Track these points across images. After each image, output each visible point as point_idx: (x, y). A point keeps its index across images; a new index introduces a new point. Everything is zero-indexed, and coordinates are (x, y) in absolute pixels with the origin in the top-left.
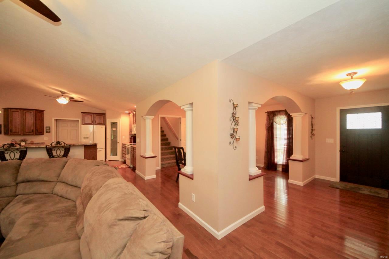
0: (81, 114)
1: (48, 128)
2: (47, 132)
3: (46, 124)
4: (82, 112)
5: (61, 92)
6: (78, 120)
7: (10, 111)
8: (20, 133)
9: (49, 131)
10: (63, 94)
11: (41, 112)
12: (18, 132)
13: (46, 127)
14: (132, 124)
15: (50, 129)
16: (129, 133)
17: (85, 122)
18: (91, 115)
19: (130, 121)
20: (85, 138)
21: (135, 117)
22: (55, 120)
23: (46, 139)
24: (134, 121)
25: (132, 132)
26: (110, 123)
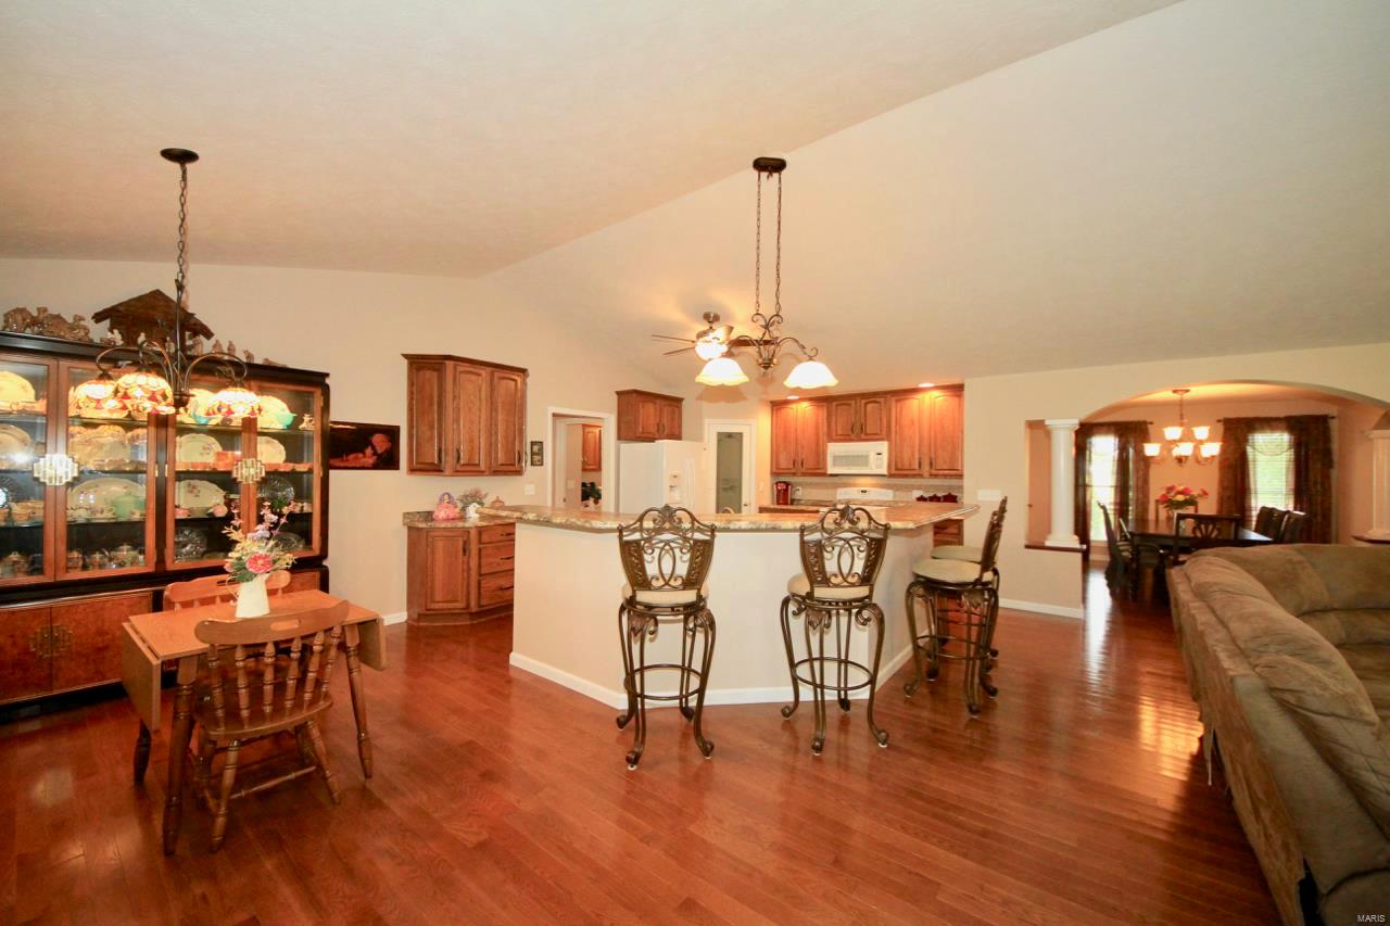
0: (616, 396)
1: (536, 448)
2: (532, 464)
3: (531, 436)
4: (619, 393)
7: (454, 368)
8: (482, 467)
9: (538, 458)
11: (524, 375)
12: (477, 462)
13: (533, 443)
14: (825, 438)
15: (541, 453)
16: (774, 470)
17: (643, 428)
18: (655, 403)
19: (796, 430)
20: (671, 487)
21: (843, 418)
22: (554, 415)
23: (530, 490)
24: (840, 432)
25: (825, 467)
26: (716, 434)
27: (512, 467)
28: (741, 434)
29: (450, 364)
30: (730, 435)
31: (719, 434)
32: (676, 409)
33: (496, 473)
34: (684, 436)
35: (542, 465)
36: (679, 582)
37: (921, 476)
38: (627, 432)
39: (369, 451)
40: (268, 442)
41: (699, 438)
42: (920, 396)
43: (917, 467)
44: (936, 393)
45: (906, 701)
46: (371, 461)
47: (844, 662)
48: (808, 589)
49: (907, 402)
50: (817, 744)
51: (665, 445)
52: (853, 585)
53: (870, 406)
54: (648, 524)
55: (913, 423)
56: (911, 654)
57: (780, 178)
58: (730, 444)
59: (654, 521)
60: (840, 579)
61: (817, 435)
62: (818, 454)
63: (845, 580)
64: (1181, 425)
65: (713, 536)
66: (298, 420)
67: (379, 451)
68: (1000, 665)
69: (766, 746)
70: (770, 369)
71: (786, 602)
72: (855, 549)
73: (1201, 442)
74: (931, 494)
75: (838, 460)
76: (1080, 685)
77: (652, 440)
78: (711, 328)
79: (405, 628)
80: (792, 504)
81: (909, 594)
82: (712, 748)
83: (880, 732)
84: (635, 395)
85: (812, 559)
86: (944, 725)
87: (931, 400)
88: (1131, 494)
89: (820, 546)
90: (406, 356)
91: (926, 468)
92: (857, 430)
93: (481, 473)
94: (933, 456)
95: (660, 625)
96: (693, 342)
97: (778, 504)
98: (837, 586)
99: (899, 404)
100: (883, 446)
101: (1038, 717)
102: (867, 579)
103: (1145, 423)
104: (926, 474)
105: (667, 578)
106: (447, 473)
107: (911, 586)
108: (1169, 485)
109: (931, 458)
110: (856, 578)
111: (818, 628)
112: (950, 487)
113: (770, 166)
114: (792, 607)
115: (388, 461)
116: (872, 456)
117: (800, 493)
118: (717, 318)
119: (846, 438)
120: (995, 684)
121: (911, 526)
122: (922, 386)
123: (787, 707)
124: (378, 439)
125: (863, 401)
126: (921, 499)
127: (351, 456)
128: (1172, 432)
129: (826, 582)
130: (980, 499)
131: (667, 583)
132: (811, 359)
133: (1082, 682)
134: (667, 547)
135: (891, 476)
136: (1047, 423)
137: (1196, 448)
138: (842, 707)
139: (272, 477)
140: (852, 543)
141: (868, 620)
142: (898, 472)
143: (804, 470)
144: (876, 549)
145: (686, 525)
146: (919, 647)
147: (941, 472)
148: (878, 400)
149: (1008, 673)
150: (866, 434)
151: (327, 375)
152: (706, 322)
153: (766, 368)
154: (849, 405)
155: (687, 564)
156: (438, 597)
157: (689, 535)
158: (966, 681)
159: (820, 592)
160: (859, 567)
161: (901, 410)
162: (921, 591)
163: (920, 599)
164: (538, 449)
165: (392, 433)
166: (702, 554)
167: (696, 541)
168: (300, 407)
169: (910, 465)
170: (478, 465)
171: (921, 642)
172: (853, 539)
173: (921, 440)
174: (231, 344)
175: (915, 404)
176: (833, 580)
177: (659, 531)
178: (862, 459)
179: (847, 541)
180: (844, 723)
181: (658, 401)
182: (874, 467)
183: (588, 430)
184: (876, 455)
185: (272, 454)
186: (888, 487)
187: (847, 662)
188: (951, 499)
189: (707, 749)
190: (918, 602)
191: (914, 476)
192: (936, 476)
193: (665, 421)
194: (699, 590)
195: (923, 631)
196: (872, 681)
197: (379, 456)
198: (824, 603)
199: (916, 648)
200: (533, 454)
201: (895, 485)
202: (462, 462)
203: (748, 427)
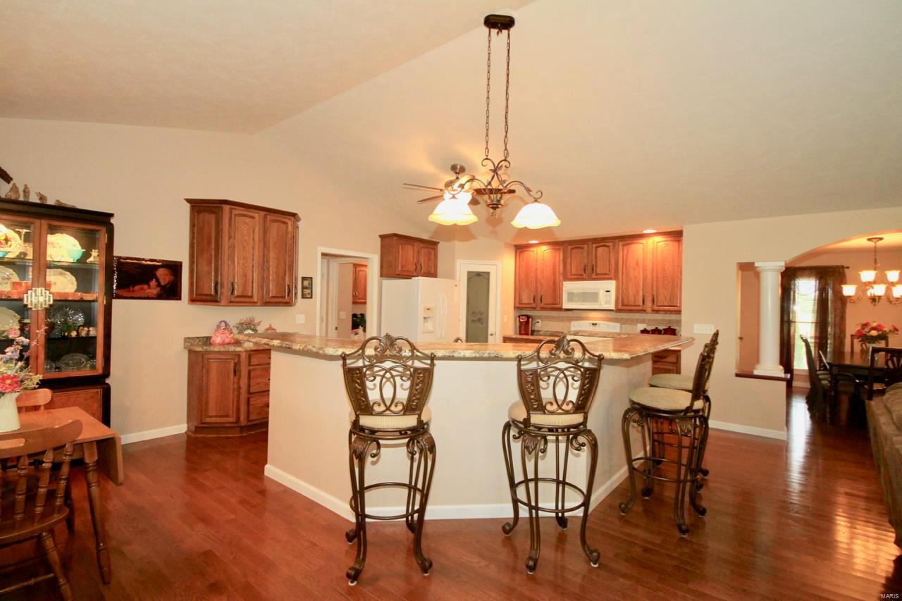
0: (379, 239)
1: (306, 283)
2: (303, 296)
3: (302, 272)
4: (382, 237)
7: (231, 212)
8: (255, 298)
9: (308, 292)
11: (295, 220)
12: (250, 294)
13: (304, 279)
14: (561, 278)
15: (311, 287)
16: (517, 305)
17: (402, 266)
18: (413, 246)
19: (536, 270)
20: (425, 318)
21: (577, 260)
22: (324, 255)
23: (300, 319)
24: (574, 272)
25: (561, 302)
26: (466, 274)
27: (283, 299)
28: (488, 273)
29: (226, 208)
30: (478, 274)
31: (469, 273)
32: (433, 251)
33: (267, 304)
34: (438, 275)
35: (311, 297)
36: (400, 407)
37: (644, 311)
38: (390, 270)
39: (153, 283)
40: (61, 274)
41: (451, 275)
42: (644, 241)
43: (641, 304)
44: (658, 239)
45: (621, 518)
46: (155, 291)
47: (561, 483)
48: (524, 415)
49: (633, 246)
50: (531, 563)
51: (421, 281)
52: (567, 412)
53: (600, 250)
54: (370, 351)
55: (637, 264)
56: (627, 474)
57: (509, 34)
58: (478, 282)
59: (376, 349)
60: (555, 407)
61: (554, 273)
62: (554, 290)
63: (560, 407)
64: (875, 269)
65: (432, 365)
66: (86, 255)
67: (163, 284)
68: (711, 485)
69: (483, 563)
70: (498, 210)
71: (507, 427)
72: (570, 379)
73: (893, 284)
74: (654, 328)
75: (571, 297)
76: (784, 506)
77: (409, 277)
78: (457, 178)
79: (185, 439)
80: (532, 334)
81: (626, 419)
82: (431, 565)
83: (592, 552)
84: (395, 238)
85: (529, 387)
86: (654, 544)
87: (654, 245)
88: (829, 329)
89: (536, 376)
90: (188, 201)
91: (649, 304)
92: (589, 268)
93: (253, 304)
94: (655, 293)
95: (382, 449)
96: (441, 190)
97: (520, 334)
98: (552, 413)
99: (625, 248)
100: (611, 285)
101: (744, 537)
102: (582, 406)
103: (843, 267)
104: (649, 310)
105: (388, 404)
106: (223, 302)
107: (626, 412)
108: (865, 322)
109: (653, 296)
110: (571, 406)
111: (533, 453)
112: (670, 321)
113: (500, 23)
114: (513, 432)
115: (171, 292)
116: (602, 293)
117: (539, 325)
118: (462, 170)
119: (580, 278)
120: (704, 504)
121: (626, 356)
122: (645, 232)
123: (508, 524)
124: (161, 273)
125: (594, 245)
126: (644, 331)
127: (137, 288)
128: (867, 275)
129: (542, 409)
130: (695, 332)
131: (388, 409)
132: (536, 201)
133: (784, 502)
134: (388, 375)
135: (618, 310)
136: (756, 265)
137: (888, 290)
138: (560, 525)
139: (61, 305)
140: (566, 372)
141: (583, 445)
142: (624, 307)
143: (542, 305)
144: (590, 380)
145: (406, 352)
146: (634, 468)
147: (662, 308)
148: (608, 244)
149: (717, 494)
150: (597, 274)
151: (112, 215)
152: (452, 173)
153: (494, 208)
154: (582, 248)
155: (408, 392)
156: (212, 413)
157: (410, 363)
158: (677, 498)
159: (537, 419)
160: (573, 396)
161: (628, 253)
162: (636, 417)
163: (635, 425)
164: (308, 283)
165: (175, 268)
166: (422, 382)
167: (416, 370)
168: (89, 243)
169: (635, 301)
170: (252, 297)
171: (636, 464)
172: (566, 369)
173: (644, 279)
174: (26, 187)
175: (639, 248)
176: (549, 407)
177: (381, 358)
178: (594, 296)
179: (562, 371)
180: (562, 539)
181: (416, 244)
182: (603, 303)
183: (358, 269)
184: (605, 292)
185: (65, 285)
186: (616, 320)
187: (564, 483)
188: (671, 332)
189: (426, 567)
190: (633, 426)
191: (638, 311)
192: (657, 312)
193: (422, 260)
194: (420, 416)
195: (638, 453)
196: (586, 504)
197: (163, 288)
198: (540, 429)
199: (632, 469)
200: (303, 288)
201: (622, 319)
202: (236, 293)
203: (494, 267)
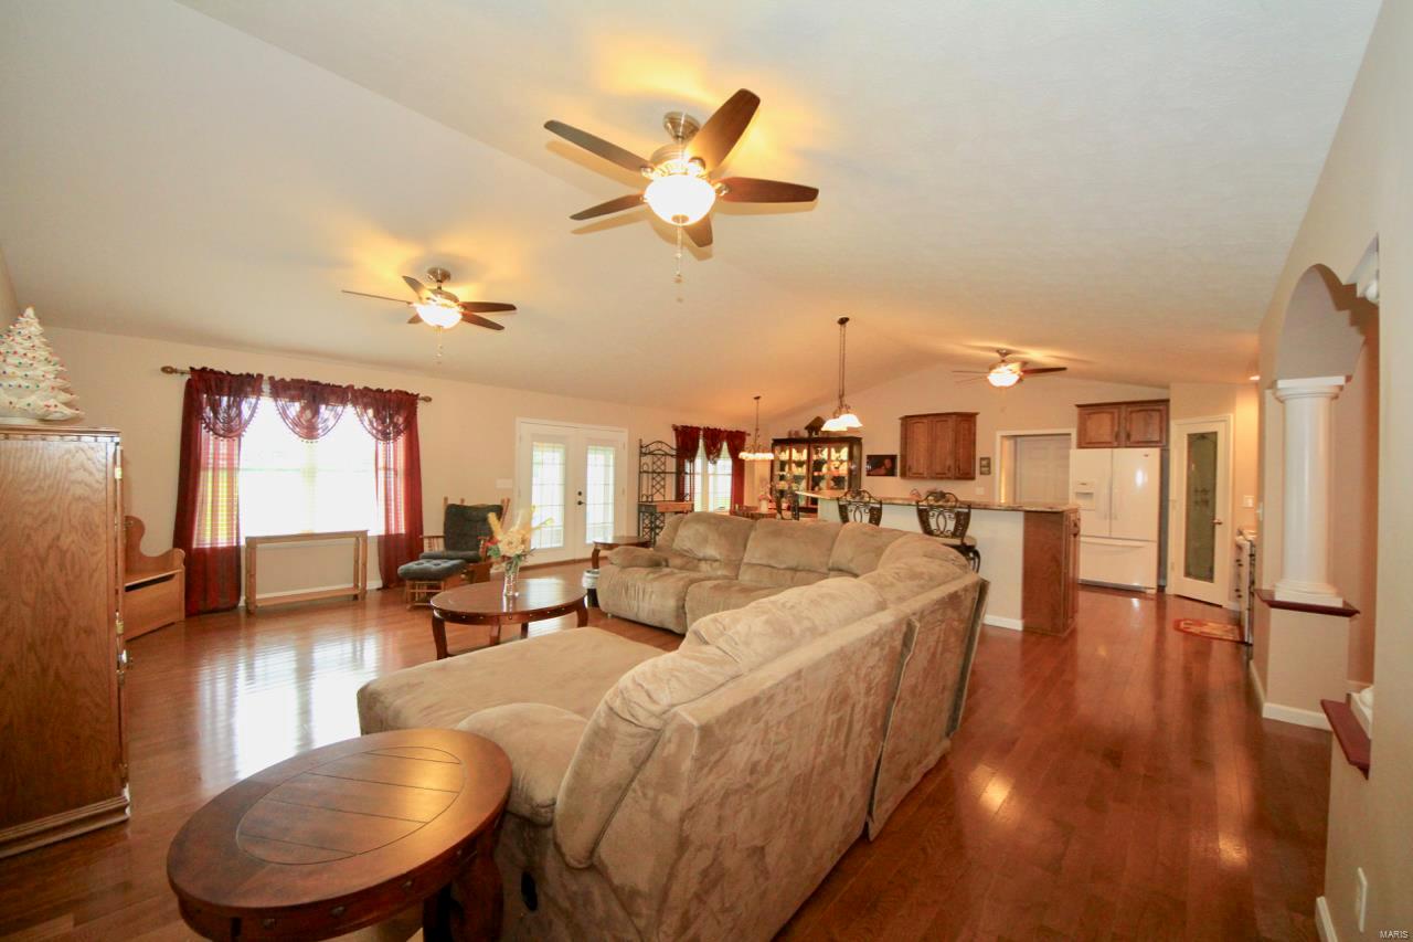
0: (1076, 410)
1: (984, 463)
2: (981, 473)
3: (980, 452)
4: (1079, 406)
5: (998, 351)
6: (1069, 434)
9: (986, 470)
10: (1005, 356)
11: (969, 418)
13: (982, 459)
15: (989, 465)
18: (1112, 413)
22: (1003, 437)
23: (980, 491)
26: (1186, 436)
27: (967, 475)
28: (1215, 433)
29: (914, 418)
30: (1203, 436)
31: (1190, 436)
32: (1162, 413)
35: (990, 474)
39: (885, 467)
46: (886, 471)
58: (1202, 446)
67: (889, 467)
84: (1093, 407)
90: (900, 418)
115: (891, 473)
124: (887, 462)
127: (880, 469)
151: (860, 437)
164: (987, 465)
181: (1118, 409)
193: (1132, 428)
197: (889, 469)
200: (982, 466)
203: (1223, 424)
